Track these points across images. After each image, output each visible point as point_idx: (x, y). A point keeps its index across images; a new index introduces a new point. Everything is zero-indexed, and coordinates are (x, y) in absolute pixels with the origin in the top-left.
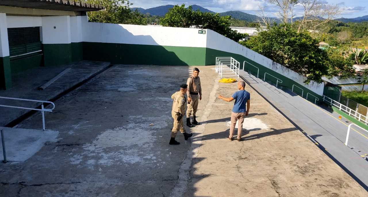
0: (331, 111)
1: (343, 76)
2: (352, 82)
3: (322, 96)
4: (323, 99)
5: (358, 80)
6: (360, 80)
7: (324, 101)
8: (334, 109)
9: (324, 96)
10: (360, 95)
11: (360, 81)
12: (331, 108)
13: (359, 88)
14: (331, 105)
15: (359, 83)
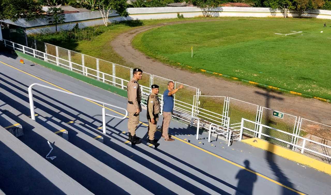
0: (14, 56)
1: (30, 17)
2: (43, 24)
3: (2, 40)
4: (5, 44)
5: (49, 20)
6: (51, 20)
7: (6, 46)
8: (18, 54)
9: (5, 40)
10: (54, 37)
11: (51, 22)
12: (14, 53)
13: (52, 29)
14: (14, 49)
15: (50, 23)
